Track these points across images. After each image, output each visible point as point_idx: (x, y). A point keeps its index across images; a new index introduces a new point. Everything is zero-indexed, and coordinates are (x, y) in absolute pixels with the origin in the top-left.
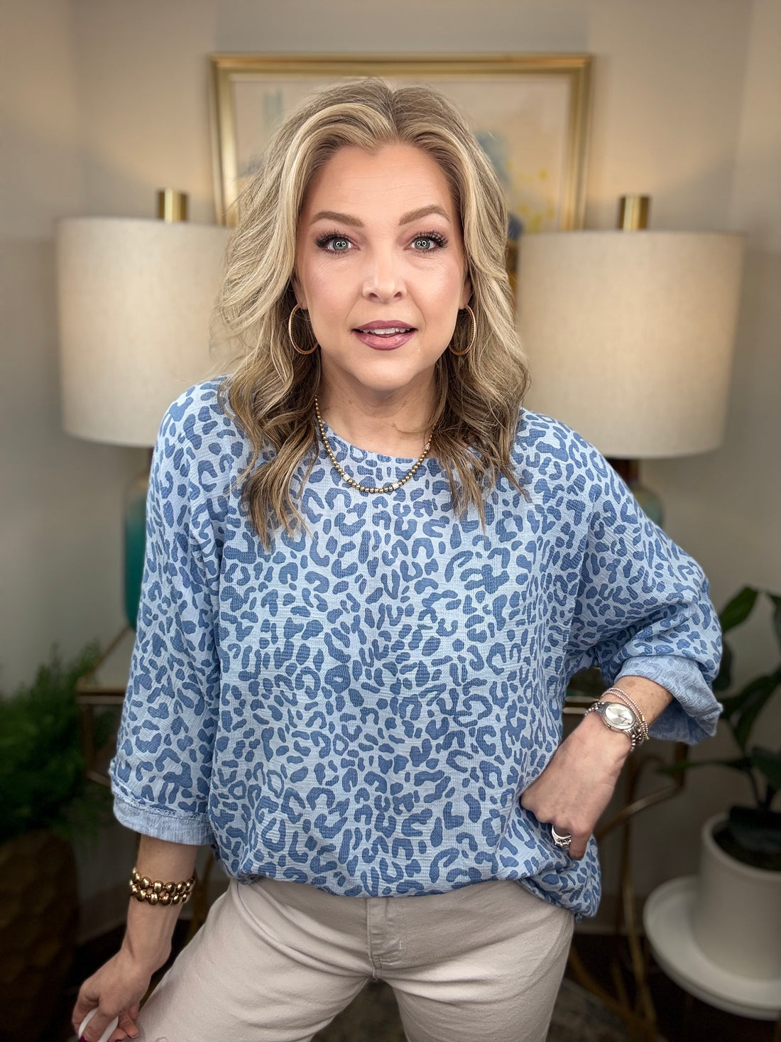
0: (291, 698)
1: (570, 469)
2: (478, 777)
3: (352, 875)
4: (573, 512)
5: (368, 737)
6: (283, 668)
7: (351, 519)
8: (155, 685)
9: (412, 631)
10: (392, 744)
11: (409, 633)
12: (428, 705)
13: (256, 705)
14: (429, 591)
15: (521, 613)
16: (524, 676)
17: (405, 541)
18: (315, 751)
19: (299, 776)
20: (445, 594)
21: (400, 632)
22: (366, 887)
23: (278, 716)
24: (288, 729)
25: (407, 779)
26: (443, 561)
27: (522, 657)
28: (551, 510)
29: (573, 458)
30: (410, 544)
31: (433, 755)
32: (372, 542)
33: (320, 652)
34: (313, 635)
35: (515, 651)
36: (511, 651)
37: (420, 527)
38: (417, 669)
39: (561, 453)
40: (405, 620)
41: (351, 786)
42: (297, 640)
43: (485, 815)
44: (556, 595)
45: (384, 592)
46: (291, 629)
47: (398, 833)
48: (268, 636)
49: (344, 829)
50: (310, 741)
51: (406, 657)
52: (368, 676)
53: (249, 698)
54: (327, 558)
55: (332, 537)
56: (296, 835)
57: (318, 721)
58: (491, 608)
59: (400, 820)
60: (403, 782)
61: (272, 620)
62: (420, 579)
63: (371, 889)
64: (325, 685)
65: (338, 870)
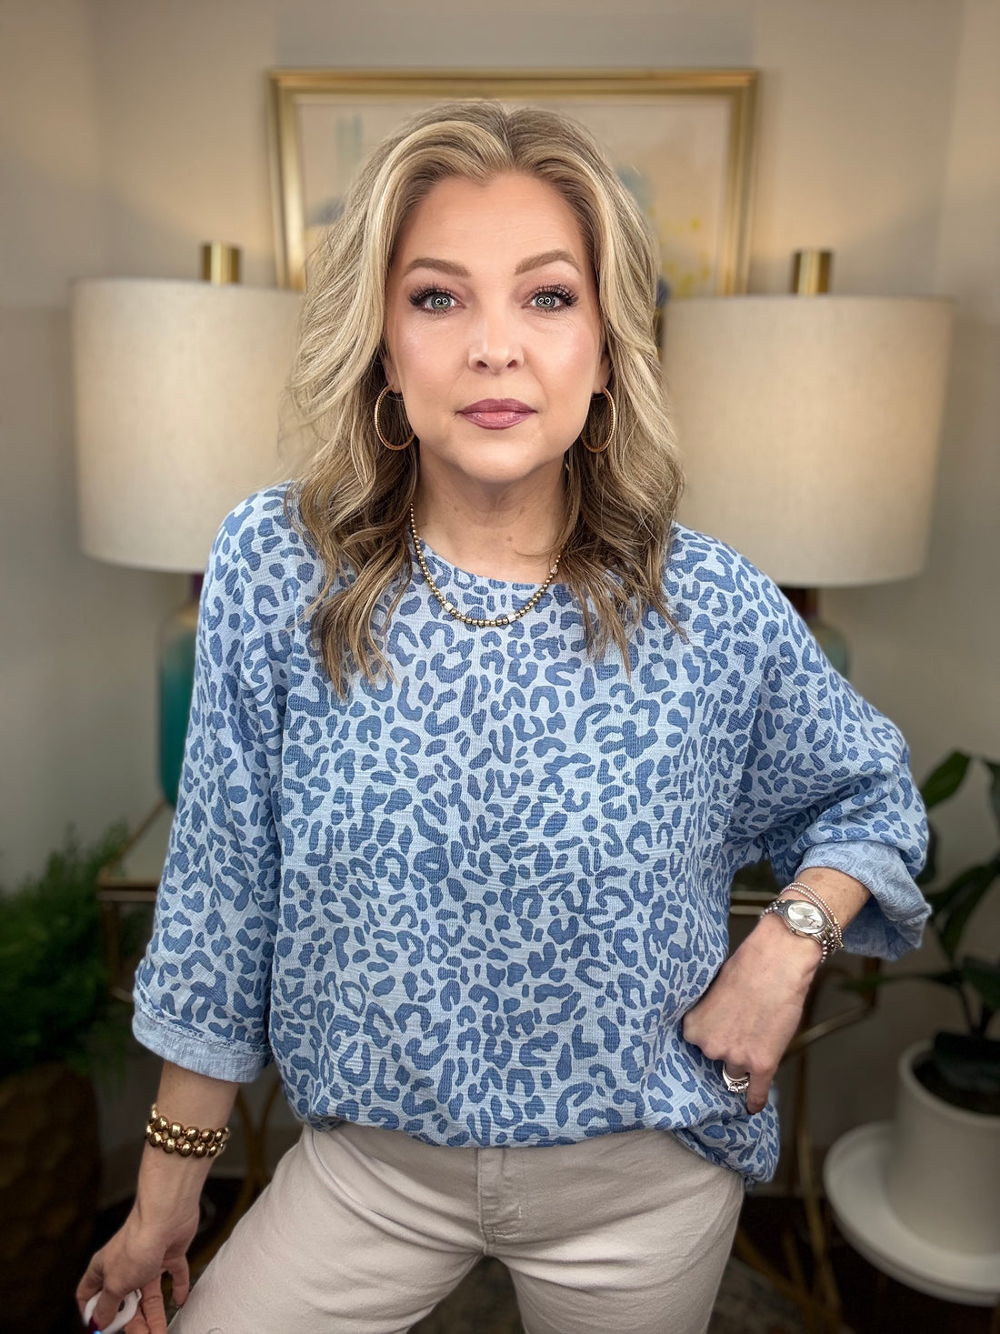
0: (371, 889)
1: (737, 603)
2: (616, 995)
3: (455, 1118)
4: (742, 658)
5: (473, 940)
6: (360, 850)
7: (452, 661)
8: (192, 868)
9: (531, 805)
10: (505, 949)
11: (527, 806)
12: (550, 899)
13: (328, 897)
14: (553, 754)
15: (672, 783)
16: (675, 866)
17: (521, 689)
18: (403, 957)
19: (384, 988)
20: (575, 759)
21: (515, 805)
22: (474, 1134)
23: (353, 912)
24: (367, 928)
25: (525, 993)
26: (571, 715)
27: (674, 842)
28: (715, 655)
29: (741, 588)
30: (527, 693)
31: (558, 964)
32: (478, 690)
33: (407, 830)
34: (398, 808)
35: (664, 832)
36: (659, 833)
37: (541, 672)
38: (537, 853)
39: (725, 583)
40: (521, 790)
41: (452, 1003)
42: (378, 815)
43: (625, 1043)
45: (493, 754)
46: (371, 800)
47: (515, 1062)
48: (342, 808)
49: (444, 1058)
50: (397, 943)
51: (522, 837)
52: (472, 861)
53: (319, 888)
54: (419, 709)
55: (426, 683)
56: (383, 1063)
57: (407, 919)
58: (632, 776)
59: (517, 1045)
60: (520, 997)
61: (347, 788)
62: (541, 738)
63: (480, 1136)
64: (415, 872)
65: (437, 1111)
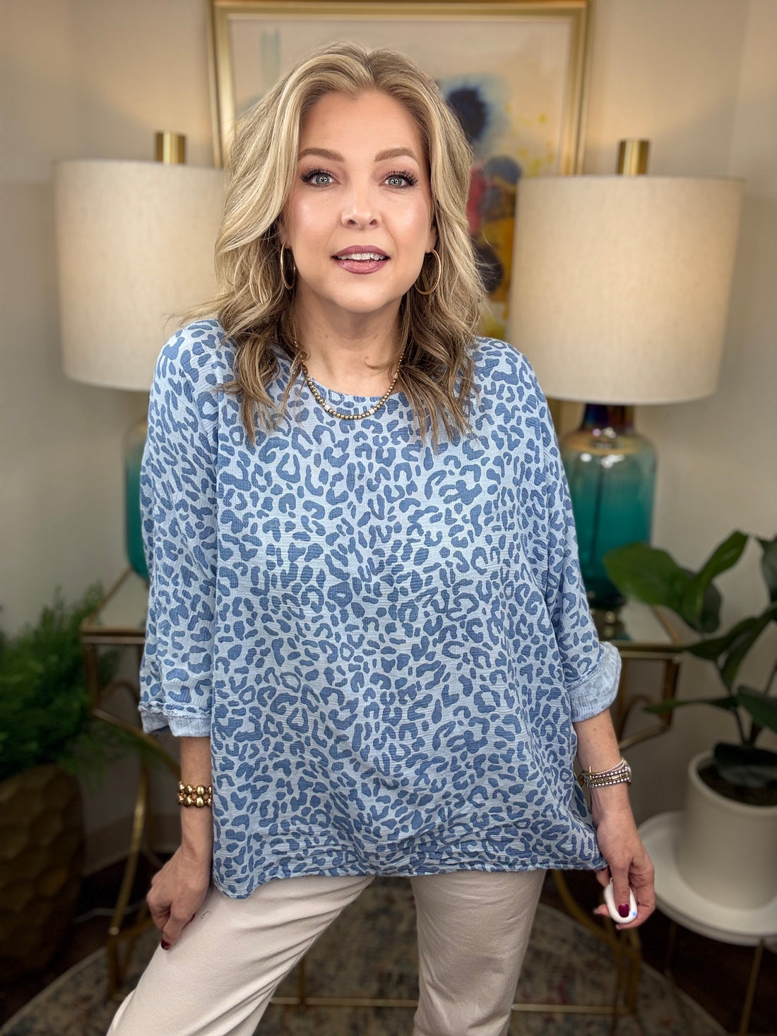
0: (299, 613)
1: (520, 390)
2: (469, 661)
3: (365, 761)
4: (532, 429)
5: (370, 643)
6: (289, 588)
7: (337, 453)
9: (403, 545)
10: (394, 646)
11: (400, 547)
12: (423, 607)
13: (266, 618)
14: (412, 509)
15: (495, 519)
16: (504, 576)
17: (387, 468)
18: (323, 657)
20: (428, 510)
21: (392, 547)
22: (379, 769)
23: (286, 628)
24: (297, 638)
25: (410, 673)
26: (421, 482)
27: (502, 559)
28: (513, 429)
29: (522, 381)
30: (391, 470)
31: (430, 649)
32: (357, 472)
33: (322, 572)
34: (314, 557)
35: (494, 553)
36: (491, 554)
37: (399, 453)
38: (411, 577)
39: (512, 379)
40: (394, 536)
41: (359, 687)
42: (301, 563)
43: (476, 689)
44: (535, 510)
45: (372, 515)
46: (294, 553)
47: (405, 719)
48: (274, 559)
49: (355, 723)
50: (319, 648)
51: (400, 568)
52: (368, 590)
53: (260, 612)
54: (321, 488)
55: (323, 469)
56: (316, 722)
57: (325, 632)
58: (469, 517)
59: (405, 708)
60: (406, 676)
61: (276, 545)
62: (403, 499)
63: (383, 770)
64: (329, 600)
65: (353, 757)
